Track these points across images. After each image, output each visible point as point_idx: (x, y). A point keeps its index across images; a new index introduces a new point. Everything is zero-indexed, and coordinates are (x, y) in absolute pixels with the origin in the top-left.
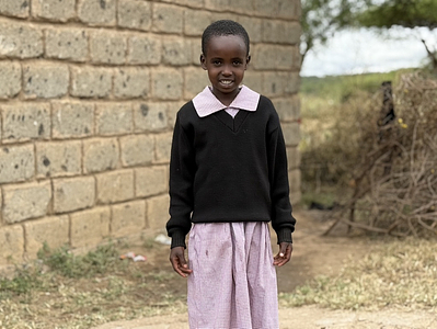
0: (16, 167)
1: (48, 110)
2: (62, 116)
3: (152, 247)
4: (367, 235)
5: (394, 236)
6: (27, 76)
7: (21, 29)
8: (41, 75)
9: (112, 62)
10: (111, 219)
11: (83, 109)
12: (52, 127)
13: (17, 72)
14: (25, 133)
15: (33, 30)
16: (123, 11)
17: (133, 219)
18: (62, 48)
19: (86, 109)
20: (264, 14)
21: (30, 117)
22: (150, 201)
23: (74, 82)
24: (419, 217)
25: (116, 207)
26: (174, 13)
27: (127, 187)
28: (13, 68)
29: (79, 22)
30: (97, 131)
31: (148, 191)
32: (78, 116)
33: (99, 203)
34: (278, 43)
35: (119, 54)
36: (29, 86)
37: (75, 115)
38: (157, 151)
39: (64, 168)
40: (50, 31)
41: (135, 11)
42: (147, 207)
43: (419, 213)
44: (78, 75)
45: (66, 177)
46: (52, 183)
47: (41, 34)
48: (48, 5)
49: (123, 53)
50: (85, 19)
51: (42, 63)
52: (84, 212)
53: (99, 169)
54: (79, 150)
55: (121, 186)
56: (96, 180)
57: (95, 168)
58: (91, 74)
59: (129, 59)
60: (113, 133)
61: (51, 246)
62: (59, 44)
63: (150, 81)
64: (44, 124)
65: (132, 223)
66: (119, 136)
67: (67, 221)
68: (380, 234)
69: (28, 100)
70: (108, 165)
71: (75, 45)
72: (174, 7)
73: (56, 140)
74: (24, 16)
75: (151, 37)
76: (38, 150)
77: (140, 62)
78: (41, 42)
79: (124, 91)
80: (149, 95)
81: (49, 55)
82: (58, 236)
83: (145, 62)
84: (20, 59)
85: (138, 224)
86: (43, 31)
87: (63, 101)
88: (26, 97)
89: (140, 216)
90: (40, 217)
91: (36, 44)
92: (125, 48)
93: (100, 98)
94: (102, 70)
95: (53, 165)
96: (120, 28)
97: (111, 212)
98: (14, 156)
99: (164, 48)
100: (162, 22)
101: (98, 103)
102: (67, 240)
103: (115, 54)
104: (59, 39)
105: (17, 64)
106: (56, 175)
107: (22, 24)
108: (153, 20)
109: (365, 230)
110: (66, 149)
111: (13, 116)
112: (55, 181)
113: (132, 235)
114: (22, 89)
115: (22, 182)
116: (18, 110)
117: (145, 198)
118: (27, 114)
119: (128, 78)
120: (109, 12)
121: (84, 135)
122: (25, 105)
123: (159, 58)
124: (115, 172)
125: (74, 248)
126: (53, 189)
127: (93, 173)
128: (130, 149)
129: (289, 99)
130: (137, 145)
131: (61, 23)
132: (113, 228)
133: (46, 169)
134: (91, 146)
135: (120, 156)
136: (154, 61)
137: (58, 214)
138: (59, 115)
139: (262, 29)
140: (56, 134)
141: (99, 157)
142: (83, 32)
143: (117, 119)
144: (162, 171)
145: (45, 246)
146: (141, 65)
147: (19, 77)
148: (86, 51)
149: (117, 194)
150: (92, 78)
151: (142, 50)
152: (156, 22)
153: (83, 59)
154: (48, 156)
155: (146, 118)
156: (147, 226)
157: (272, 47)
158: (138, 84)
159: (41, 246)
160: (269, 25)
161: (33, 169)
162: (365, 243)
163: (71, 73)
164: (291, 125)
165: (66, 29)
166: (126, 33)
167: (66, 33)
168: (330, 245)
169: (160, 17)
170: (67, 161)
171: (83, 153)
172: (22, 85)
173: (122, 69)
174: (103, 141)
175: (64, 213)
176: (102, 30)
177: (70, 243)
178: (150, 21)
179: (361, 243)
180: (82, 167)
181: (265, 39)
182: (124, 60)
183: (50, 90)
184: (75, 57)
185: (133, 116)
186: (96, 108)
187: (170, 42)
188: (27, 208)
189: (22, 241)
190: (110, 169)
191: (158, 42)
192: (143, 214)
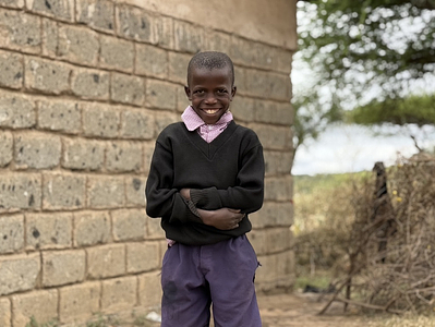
0: (5, 237)
1: (39, 181)
2: (53, 187)
3: (143, 324)
4: (365, 312)
5: (392, 313)
6: (18, 146)
7: (14, 99)
8: (33, 145)
9: (105, 135)
10: (101, 295)
11: (75, 181)
12: (42, 198)
13: (9, 142)
14: (14, 203)
15: (26, 101)
16: (117, 85)
17: (124, 296)
18: (55, 119)
19: (78, 181)
20: (257, 95)
21: (21, 187)
22: (142, 277)
23: (66, 153)
24: (417, 291)
25: (106, 282)
26: (167, 89)
27: (118, 262)
28: (5, 138)
29: (72, 95)
30: (89, 204)
31: (139, 267)
32: (70, 188)
33: (90, 278)
34: (270, 123)
35: (112, 127)
36: (20, 156)
37: (66, 187)
38: (149, 226)
39: (54, 240)
40: (43, 102)
41: (128, 86)
42: (138, 283)
43: (417, 287)
44: (70, 147)
45: (56, 249)
46: (41, 256)
47: (34, 106)
48: (41, 77)
49: (116, 127)
50: (78, 92)
51: (34, 134)
52: (74, 287)
53: (90, 243)
54: (70, 223)
55: (112, 261)
56: (87, 253)
57: (85, 242)
58: (83, 146)
59: (122, 132)
60: (104, 207)
61: (38, 321)
62: (52, 115)
63: (143, 155)
64: (35, 195)
65: (123, 300)
66: (111, 210)
67: (56, 295)
68: (378, 311)
69: (19, 170)
70: (99, 239)
71: (68, 117)
72: (167, 83)
73: (47, 211)
74: (17, 87)
75: (143, 112)
76: (28, 221)
77: (133, 136)
78: (33, 113)
79: (115, 164)
80: (141, 170)
81: (42, 126)
82: (46, 312)
83: (138, 136)
84: (12, 130)
85: (129, 301)
86: (36, 102)
87: (55, 173)
88: (17, 167)
89: (132, 292)
90: (28, 291)
91: (28, 115)
92: (118, 122)
93: (92, 171)
94: (94, 142)
95: (43, 237)
96: (113, 103)
97: (102, 287)
98: (3, 226)
99: (156, 123)
100: (155, 98)
101: (90, 176)
102: (56, 315)
103: (107, 128)
104: (52, 111)
105: (8, 134)
106: (46, 247)
107: (15, 94)
108: (146, 95)
109: (363, 307)
110: (56, 221)
111: (4, 186)
112: (44, 253)
113: (123, 312)
114: (14, 159)
115: (10, 254)
116: (8, 180)
117: (136, 274)
118: (17, 184)
119: (121, 152)
120: (102, 86)
121: (75, 207)
122: (16, 175)
123: (152, 133)
124: (106, 247)
125: (63, 324)
126: (42, 262)
127: (84, 246)
128: (122, 223)
129: (282, 179)
130: (129, 220)
131: (54, 95)
132: (103, 304)
133: (36, 241)
134: (82, 218)
135: (111, 230)
136: (146, 136)
137: (47, 288)
138: (50, 186)
139: (255, 109)
140: (47, 205)
141: (90, 230)
142: (76, 105)
143: (109, 192)
144: (155, 246)
145: (32, 321)
146: (134, 140)
147: (11, 146)
148: (79, 124)
149: (108, 269)
150: (84, 150)
151: (135, 124)
152: (149, 98)
153: (75, 131)
154: (38, 228)
155: (138, 192)
156: (138, 304)
157: (264, 127)
158: (130, 158)
159: (29, 320)
160: (261, 105)
161: (23, 240)
162: (363, 321)
163: (63, 145)
164: (285, 205)
165: (59, 101)
166: (119, 107)
167: (59, 105)
168: (326, 323)
169: (153, 93)
170: (57, 233)
171: (73, 225)
172: (14, 155)
173: (115, 142)
174: (95, 215)
175: (53, 287)
176: (95, 104)
177: (58, 319)
178: (143, 97)
179: (358, 320)
180: (72, 239)
181: (258, 119)
182: (116, 134)
183: (41, 161)
184: (68, 129)
185: (125, 190)
186: (88, 181)
187: (162, 118)
188: (15, 280)
189: (8, 314)
190: (101, 243)
191: (151, 117)
192: (135, 291)
